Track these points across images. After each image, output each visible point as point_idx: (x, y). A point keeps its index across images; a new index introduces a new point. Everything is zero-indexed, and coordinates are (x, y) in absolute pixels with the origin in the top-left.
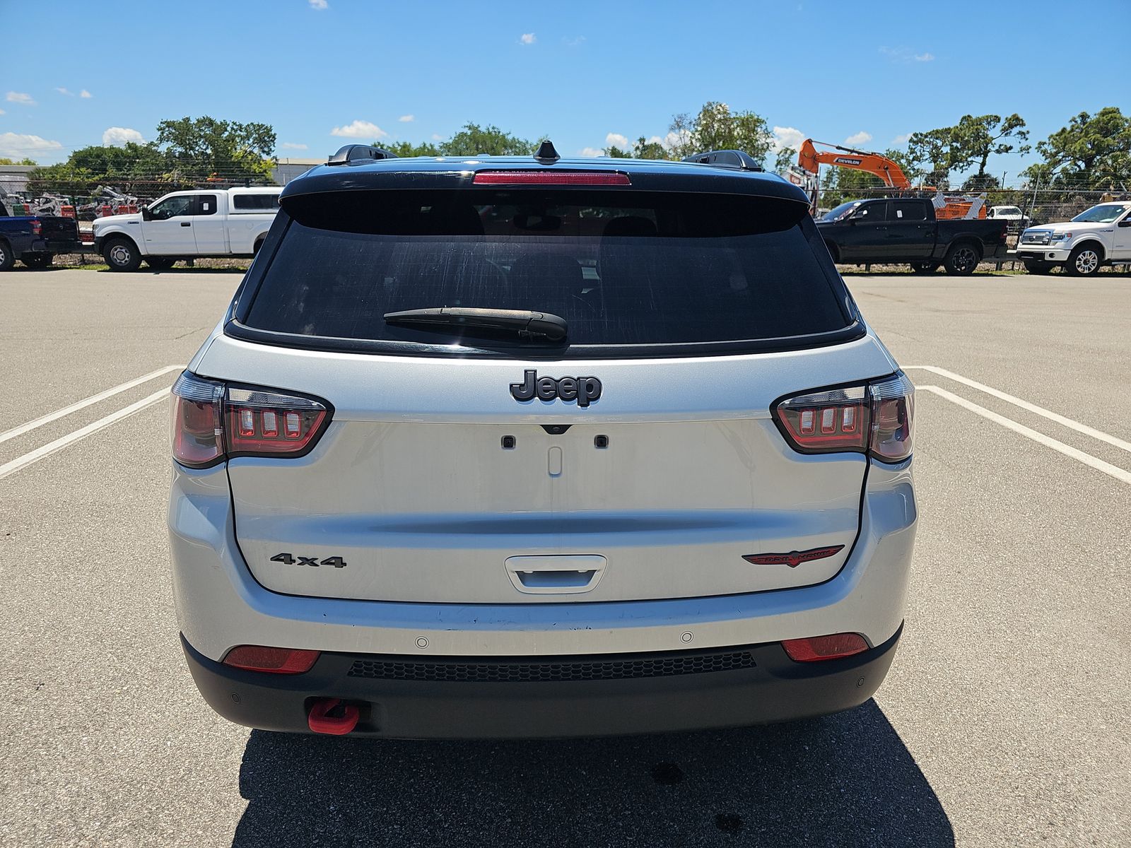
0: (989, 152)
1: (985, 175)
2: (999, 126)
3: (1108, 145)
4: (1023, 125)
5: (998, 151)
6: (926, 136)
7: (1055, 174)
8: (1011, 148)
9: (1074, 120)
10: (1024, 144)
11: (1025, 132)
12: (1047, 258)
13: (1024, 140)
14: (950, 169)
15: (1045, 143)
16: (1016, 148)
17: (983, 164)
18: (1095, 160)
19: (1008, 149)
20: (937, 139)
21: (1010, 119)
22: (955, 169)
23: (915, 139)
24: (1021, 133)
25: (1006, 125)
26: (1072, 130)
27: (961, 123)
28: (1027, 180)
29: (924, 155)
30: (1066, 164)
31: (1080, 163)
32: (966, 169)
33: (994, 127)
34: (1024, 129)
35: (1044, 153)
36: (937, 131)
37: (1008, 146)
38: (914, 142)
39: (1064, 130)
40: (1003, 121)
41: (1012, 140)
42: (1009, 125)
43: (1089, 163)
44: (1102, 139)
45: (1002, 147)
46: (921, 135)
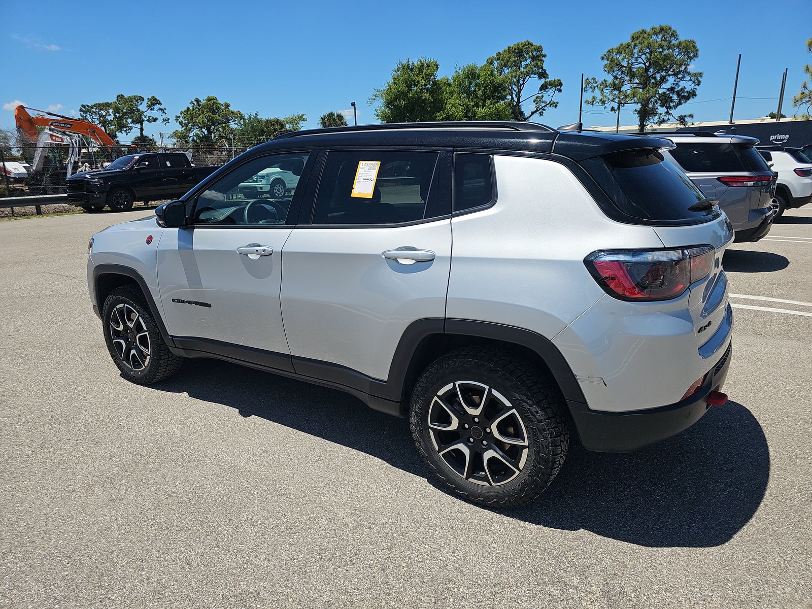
0: (144, 121)
1: (145, 137)
2: (145, 103)
3: (217, 120)
4: (160, 104)
5: (149, 121)
6: (92, 108)
7: (191, 137)
8: (156, 119)
9: (192, 103)
10: (165, 117)
11: (163, 108)
12: (259, 190)
13: (164, 114)
14: (117, 132)
15: (179, 117)
16: (160, 119)
17: (142, 129)
18: (212, 129)
19: (155, 120)
20: (101, 110)
21: (151, 100)
22: (121, 132)
23: (84, 109)
24: (160, 109)
25: (149, 103)
26: (193, 109)
27: (117, 99)
28: (175, 140)
29: (95, 122)
30: (196, 131)
31: (204, 130)
32: (129, 132)
33: (141, 104)
34: (162, 107)
35: (181, 123)
36: (100, 105)
37: (155, 118)
38: (84, 111)
39: (188, 109)
40: (146, 101)
41: (155, 113)
42: (151, 103)
43: (208, 129)
44: (213, 116)
45: (151, 118)
46: (88, 106)
